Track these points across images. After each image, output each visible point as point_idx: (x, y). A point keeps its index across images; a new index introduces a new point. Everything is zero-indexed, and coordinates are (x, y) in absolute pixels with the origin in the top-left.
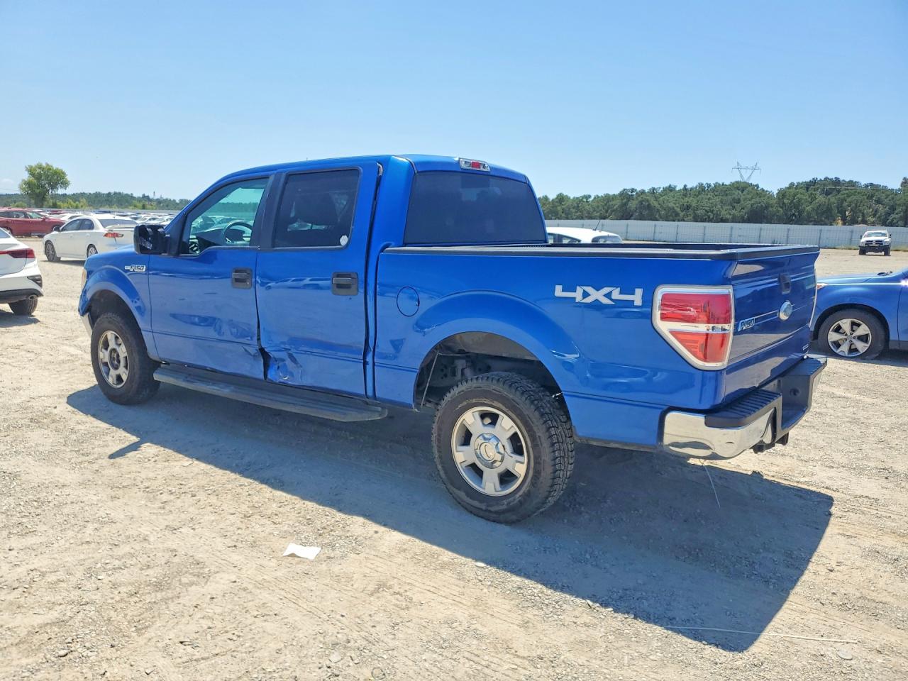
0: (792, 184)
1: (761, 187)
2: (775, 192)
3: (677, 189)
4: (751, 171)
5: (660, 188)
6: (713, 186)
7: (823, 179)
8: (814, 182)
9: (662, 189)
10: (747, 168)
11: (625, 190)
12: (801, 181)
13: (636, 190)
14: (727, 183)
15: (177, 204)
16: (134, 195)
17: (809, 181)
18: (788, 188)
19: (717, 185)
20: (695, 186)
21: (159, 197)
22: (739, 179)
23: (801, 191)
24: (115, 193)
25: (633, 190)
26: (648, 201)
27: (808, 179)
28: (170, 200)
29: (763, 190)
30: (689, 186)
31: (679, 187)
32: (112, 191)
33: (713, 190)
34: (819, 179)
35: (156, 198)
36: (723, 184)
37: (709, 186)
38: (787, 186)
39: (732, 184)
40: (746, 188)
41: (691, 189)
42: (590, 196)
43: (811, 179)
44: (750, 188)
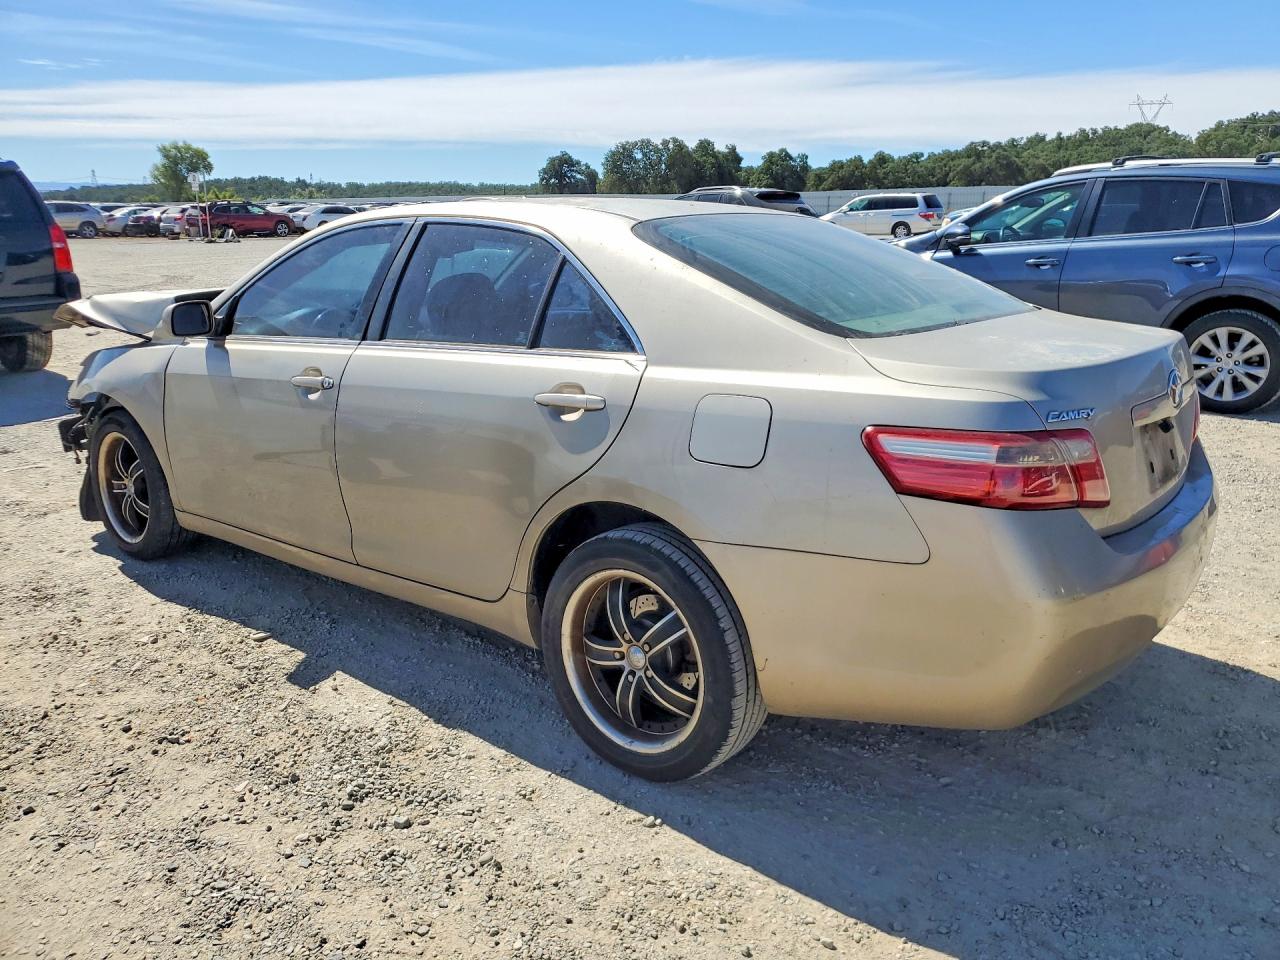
0: (1220, 125)
1: (1172, 130)
2: (1194, 137)
3: (1048, 139)
4: (1157, 107)
5: (1022, 138)
6: (1100, 131)
7: (1266, 114)
8: (1253, 119)
9: (1025, 140)
10: (1152, 103)
11: (972, 143)
12: (1233, 118)
13: (988, 143)
14: (1122, 126)
15: (344, 190)
16: (285, 180)
17: (1245, 117)
18: (1215, 130)
19: (1106, 131)
20: (1073, 133)
21: (318, 181)
22: (1139, 120)
23: (1233, 132)
24: (260, 178)
25: (984, 144)
26: (1006, 158)
27: (1244, 114)
28: (334, 185)
29: (1175, 134)
30: (1065, 135)
31: (1051, 136)
32: (256, 176)
33: (1101, 138)
34: (1260, 115)
35: (314, 182)
36: (1116, 129)
37: (1095, 132)
38: (1213, 126)
39: (1131, 127)
40: (1149, 133)
41: (1069, 138)
42: (922, 155)
43: (1249, 115)
44: (1156, 133)
